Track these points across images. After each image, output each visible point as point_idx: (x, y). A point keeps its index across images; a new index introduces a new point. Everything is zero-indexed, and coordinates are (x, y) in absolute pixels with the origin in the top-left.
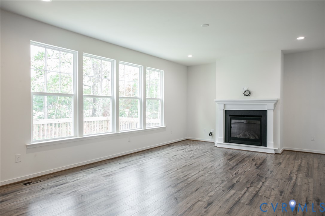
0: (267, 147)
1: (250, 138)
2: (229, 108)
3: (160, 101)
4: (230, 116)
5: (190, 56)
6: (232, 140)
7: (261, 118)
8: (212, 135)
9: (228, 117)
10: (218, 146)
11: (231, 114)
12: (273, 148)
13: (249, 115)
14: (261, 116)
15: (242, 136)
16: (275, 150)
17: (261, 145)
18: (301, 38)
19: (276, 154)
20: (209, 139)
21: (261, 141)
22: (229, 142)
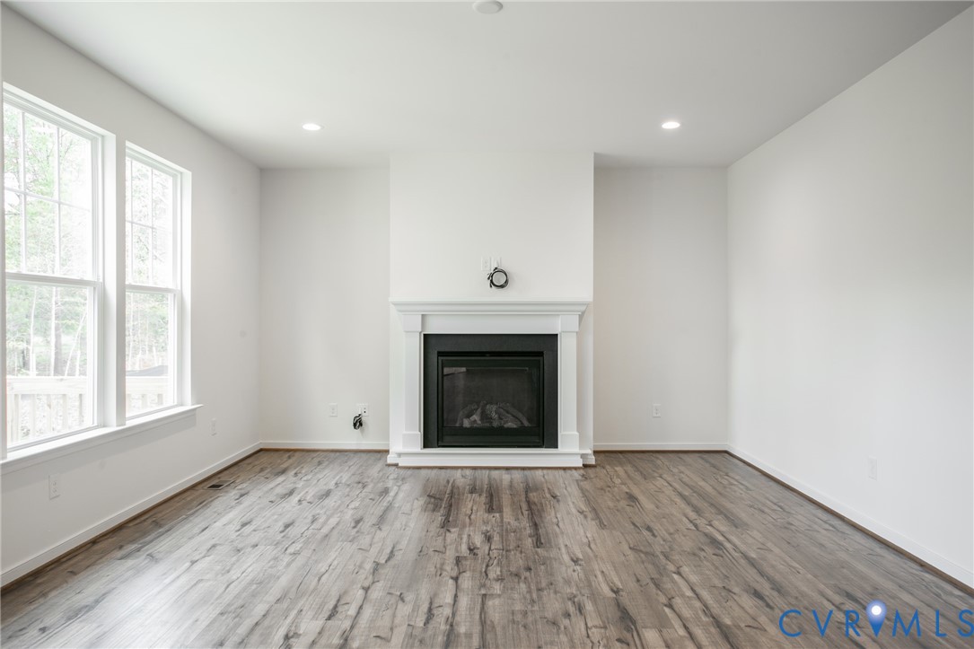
0: (561, 449)
1: (505, 426)
2: (438, 327)
3: (170, 296)
4: (440, 354)
5: (312, 127)
6: (447, 439)
7: (541, 358)
8: (361, 424)
9: (434, 357)
10: (403, 462)
11: (447, 350)
12: (577, 450)
13: (505, 349)
14: (541, 354)
15: (479, 422)
16: (583, 456)
17: (541, 443)
18: (671, 125)
19: (585, 466)
20: (352, 440)
21: (541, 431)
22: (439, 447)
